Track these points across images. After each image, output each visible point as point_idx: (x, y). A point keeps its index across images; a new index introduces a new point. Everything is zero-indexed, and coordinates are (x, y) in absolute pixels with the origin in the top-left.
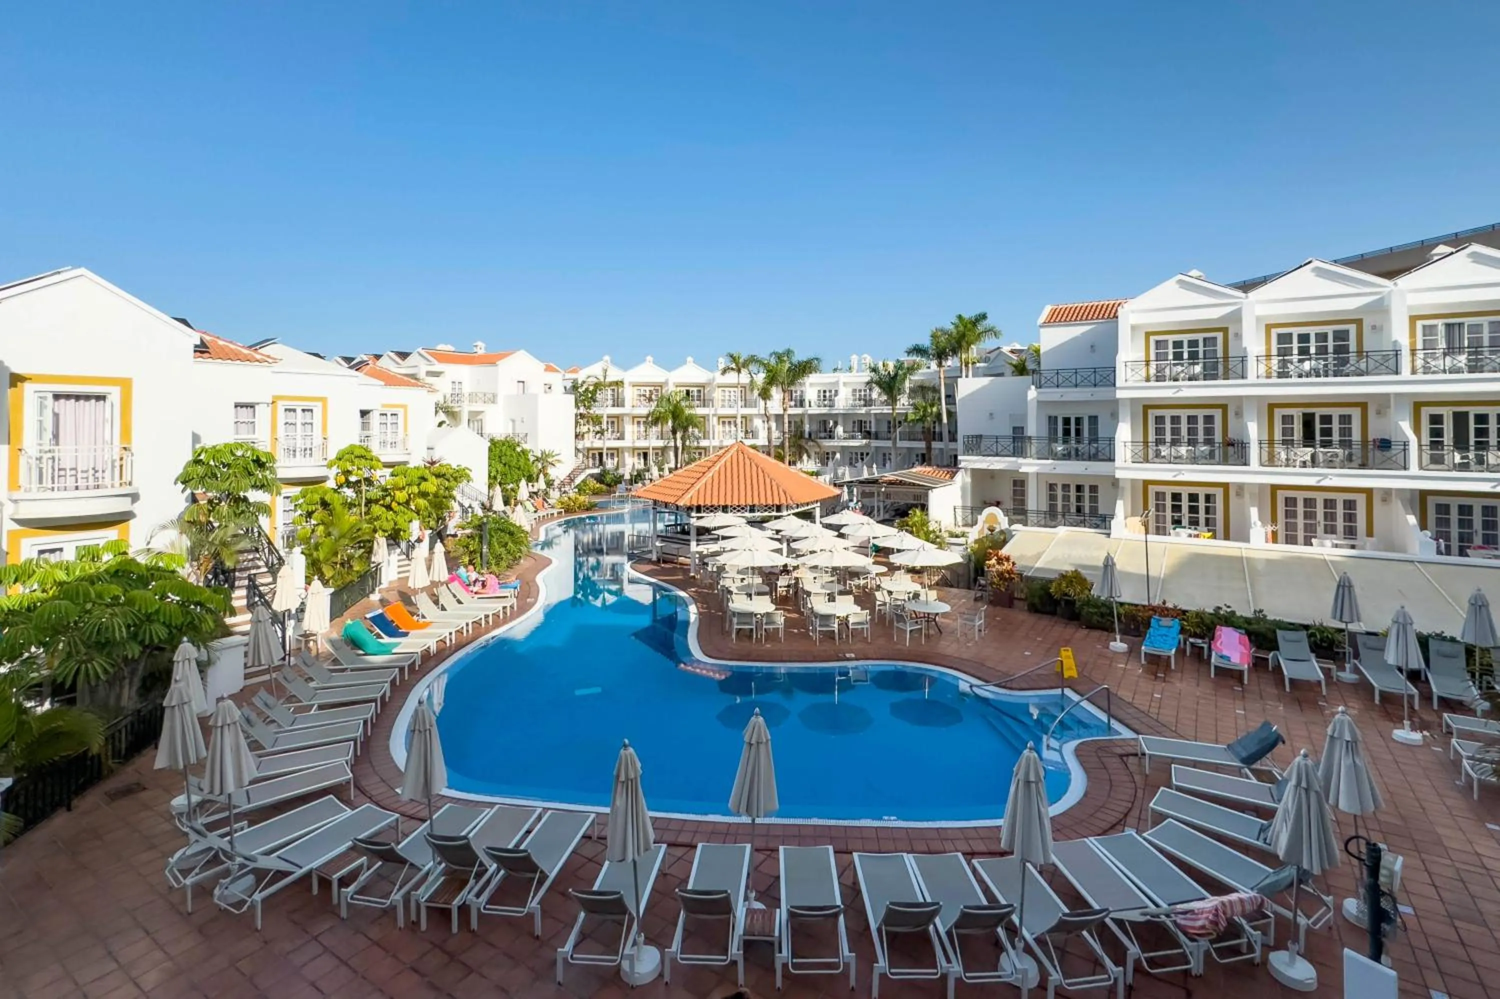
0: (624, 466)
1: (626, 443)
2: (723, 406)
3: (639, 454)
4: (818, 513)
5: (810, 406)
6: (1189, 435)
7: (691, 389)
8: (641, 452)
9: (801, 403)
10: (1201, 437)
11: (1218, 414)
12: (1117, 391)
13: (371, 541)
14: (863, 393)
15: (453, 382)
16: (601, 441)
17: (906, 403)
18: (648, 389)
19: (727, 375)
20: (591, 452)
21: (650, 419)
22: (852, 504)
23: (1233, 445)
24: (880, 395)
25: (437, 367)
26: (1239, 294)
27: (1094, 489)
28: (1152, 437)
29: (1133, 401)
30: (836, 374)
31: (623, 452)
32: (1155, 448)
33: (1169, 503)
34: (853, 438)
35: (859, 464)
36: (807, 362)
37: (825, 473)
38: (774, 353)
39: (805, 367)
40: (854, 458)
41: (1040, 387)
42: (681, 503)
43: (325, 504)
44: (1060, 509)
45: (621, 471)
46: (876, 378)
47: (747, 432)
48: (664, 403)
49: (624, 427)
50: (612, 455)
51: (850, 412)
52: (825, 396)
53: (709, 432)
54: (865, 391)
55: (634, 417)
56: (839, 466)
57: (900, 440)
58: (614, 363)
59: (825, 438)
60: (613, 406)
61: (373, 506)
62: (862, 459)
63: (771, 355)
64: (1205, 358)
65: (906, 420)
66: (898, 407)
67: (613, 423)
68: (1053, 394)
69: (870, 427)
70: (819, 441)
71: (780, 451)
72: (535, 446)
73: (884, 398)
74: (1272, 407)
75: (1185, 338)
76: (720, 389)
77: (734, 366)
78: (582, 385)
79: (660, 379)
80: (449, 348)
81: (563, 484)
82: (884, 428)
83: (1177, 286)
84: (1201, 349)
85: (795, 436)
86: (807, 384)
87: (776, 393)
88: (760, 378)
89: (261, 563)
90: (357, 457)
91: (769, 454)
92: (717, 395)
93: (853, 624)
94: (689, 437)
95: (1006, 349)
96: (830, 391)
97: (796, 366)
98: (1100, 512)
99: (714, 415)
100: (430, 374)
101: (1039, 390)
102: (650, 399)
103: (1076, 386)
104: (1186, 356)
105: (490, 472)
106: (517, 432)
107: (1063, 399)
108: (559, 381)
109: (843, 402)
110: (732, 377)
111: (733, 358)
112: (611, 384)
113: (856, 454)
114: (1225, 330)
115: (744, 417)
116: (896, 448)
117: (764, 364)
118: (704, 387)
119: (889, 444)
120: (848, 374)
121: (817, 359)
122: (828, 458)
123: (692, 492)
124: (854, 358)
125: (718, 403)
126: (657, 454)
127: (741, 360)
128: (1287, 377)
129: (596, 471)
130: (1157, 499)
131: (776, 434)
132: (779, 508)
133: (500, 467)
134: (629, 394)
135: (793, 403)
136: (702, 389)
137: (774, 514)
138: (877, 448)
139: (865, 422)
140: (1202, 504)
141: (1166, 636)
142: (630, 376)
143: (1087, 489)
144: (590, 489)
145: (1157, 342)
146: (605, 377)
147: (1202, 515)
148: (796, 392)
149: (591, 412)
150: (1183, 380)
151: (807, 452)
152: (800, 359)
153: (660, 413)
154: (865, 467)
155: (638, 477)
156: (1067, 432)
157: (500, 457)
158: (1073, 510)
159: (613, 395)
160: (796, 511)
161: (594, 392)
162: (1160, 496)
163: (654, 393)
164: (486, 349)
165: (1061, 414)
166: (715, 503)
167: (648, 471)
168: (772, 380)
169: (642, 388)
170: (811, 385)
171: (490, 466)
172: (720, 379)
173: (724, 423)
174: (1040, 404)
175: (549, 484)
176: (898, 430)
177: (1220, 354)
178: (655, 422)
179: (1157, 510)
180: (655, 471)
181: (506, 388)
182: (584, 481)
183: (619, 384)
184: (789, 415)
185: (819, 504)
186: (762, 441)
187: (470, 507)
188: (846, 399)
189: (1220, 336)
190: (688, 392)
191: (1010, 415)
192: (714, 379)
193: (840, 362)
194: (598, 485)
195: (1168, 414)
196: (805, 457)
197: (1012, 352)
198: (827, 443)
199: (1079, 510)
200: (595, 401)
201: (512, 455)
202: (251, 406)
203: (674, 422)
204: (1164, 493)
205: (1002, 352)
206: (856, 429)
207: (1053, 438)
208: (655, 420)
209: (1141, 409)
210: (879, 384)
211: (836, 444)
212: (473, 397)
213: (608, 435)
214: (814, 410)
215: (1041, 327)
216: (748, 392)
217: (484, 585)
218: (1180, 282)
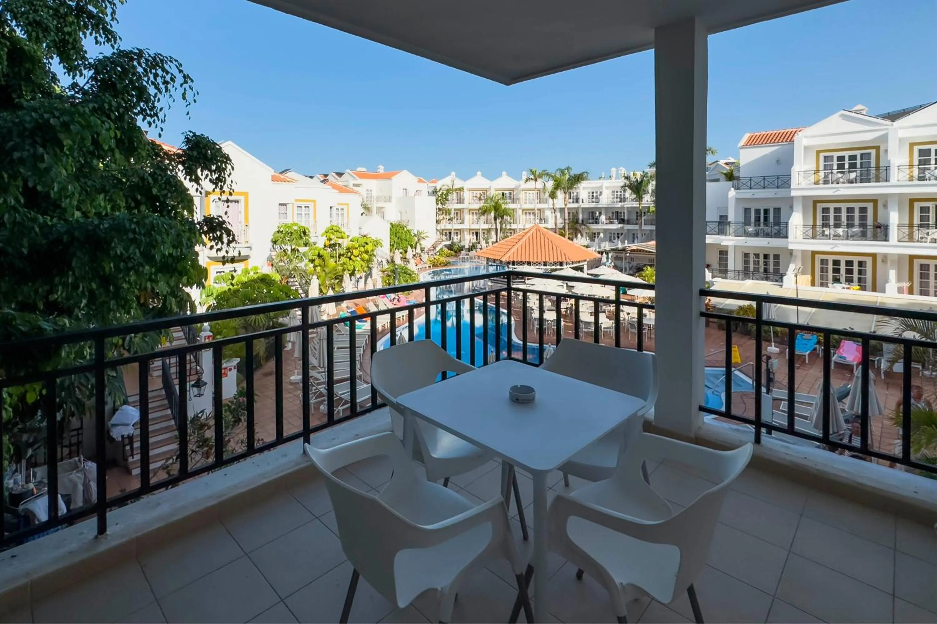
0: (464, 240)
1: (466, 226)
2: (526, 203)
3: (473, 233)
4: (586, 267)
5: (583, 202)
6: (848, 220)
7: (505, 192)
8: (474, 231)
9: (577, 200)
10: (857, 222)
11: (870, 207)
12: (792, 191)
13: (342, 276)
14: (619, 193)
15: (367, 190)
16: (450, 225)
17: (649, 200)
18: (478, 192)
19: (528, 183)
20: (444, 231)
21: (480, 211)
22: (608, 264)
23: (880, 227)
24: (631, 194)
25: (359, 181)
26: (889, 122)
27: (777, 257)
28: (819, 222)
29: (804, 198)
30: (601, 181)
31: (463, 232)
32: (821, 229)
33: (830, 266)
34: (612, 223)
35: (615, 241)
36: (580, 175)
37: (593, 246)
38: (559, 169)
39: (578, 178)
40: (612, 236)
41: (738, 189)
42: (504, 260)
43: (319, 256)
44: (752, 269)
45: (462, 244)
46: (628, 182)
47: (541, 219)
48: (489, 201)
49: (464, 217)
50: (457, 233)
51: (610, 206)
52: (593, 196)
53: (516, 220)
54: (621, 192)
55: (470, 210)
56: (602, 242)
57: (645, 224)
58: (458, 176)
59: (593, 223)
60: (457, 203)
61: (342, 257)
62: (618, 237)
63: (557, 170)
64: (861, 167)
65: (648, 211)
66: (643, 202)
67: (457, 213)
68: (747, 194)
69: (624, 216)
70: (588, 225)
71: (562, 231)
72: (415, 227)
73: (634, 196)
74: (912, 201)
75: (847, 154)
76: (524, 192)
77: (532, 177)
78: (440, 191)
79: (486, 186)
80: (364, 169)
81: (429, 250)
82: (634, 217)
83: (841, 118)
84: (858, 161)
85: (572, 222)
86: (581, 188)
87: (560, 194)
88: (550, 184)
89: (297, 283)
90: (335, 231)
91: (555, 232)
92: (522, 195)
93: (604, 328)
94: (505, 223)
95: (722, 162)
96: (597, 192)
97: (573, 177)
98: (781, 272)
99: (520, 209)
100: (355, 185)
101: (738, 191)
102: (480, 199)
103: (764, 188)
104: (847, 166)
105: (391, 242)
106: (403, 219)
107: (754, 197)
108: (426, 187)
109: (606, 200)
110: (531, 184)
111: (532, 172)
112: (456, 190)
113: (615, 234)
114: (877, 148)
115: (539, 210)
116: (641, 230)
117: (552, 176)
118: (513, 190)
119: (637, 227)
120: (609, 181)
121: (586, 172)
122: (595, 237)
123: (510, 254)
124: (614, 170)
125: (522, 201)
126: (484, 233)
127: (537, 173)
128: (924, 180)
129: (449, 243)
130: (822, 264)
131: (560, 221)
132: (561, 264)
133: (396, 239)
134: (467, 195)
135: (571, 201)
136: (512, 192)
137: (558, 267)
138: (628, 230)
139: (621, 213)
140: (856, 268)
141: (806, 344)
142: (467, 185)
143: (771, 258)
144: (445, 254)
145: (825, 157)
146: (453, 186)
147: (856, 276)
148: (573, 193)
149: (445, 207)
150: (844, 183)
151: (580, 232)
152: (576, 173)
153: (487, 207)
154: (619, 242)
155: (473, 247)
156: (758, 219)
157: (396, 233)
158: (762, 270)
159: (457, 196)
160: (572, 266)
161: (447, 195)
162: (824, 262)
163: (482, 195)
164: (384, 170)
165: (753, 207)
166: (523, 260)
167: (479, 243)
168: (557, 186)
169: (475, 192)
170: (584, 188)
171: (391, 238)
172: (524, 185)
173: (526, 213)
174: (738, 200)
175: (422, 250)
176: (643, 218)
177: (873, 164)
178: (483, 214)
179: (822, 271)
180: (483, 243)
181: (397, 193)
182: (441, 249)
183: (461, 189)
184: (568, 209)
185: (586, 263)
186: (551, 225)
187: (382, 261)
188: (608, 198)
189: (873, 152)
190: (503, 194)
191: (718, 208)
192: (520, 186)
193: (603, 173)
194: (449, 252)
195: (832, 206)
196: (579, 236)
197: (727, 164)
198: (594, 227)
199: (766, 270)
200: (447, 200)
201: (402, 233)
202: (285, 205)
203: (495, 213)
204: (827, 260)
205: (718, 165)
206: (614, 217)
207: (747, 222)
208: (484, 212)
209: (812, 203)
210: (630, 187)
211: (600, 227)
212: (378, 199)
213: (454, 221)
214: (586, 205)
215: (741, 148)
216: (542, 194)
217: (398, 300)
218: (842, 116)
